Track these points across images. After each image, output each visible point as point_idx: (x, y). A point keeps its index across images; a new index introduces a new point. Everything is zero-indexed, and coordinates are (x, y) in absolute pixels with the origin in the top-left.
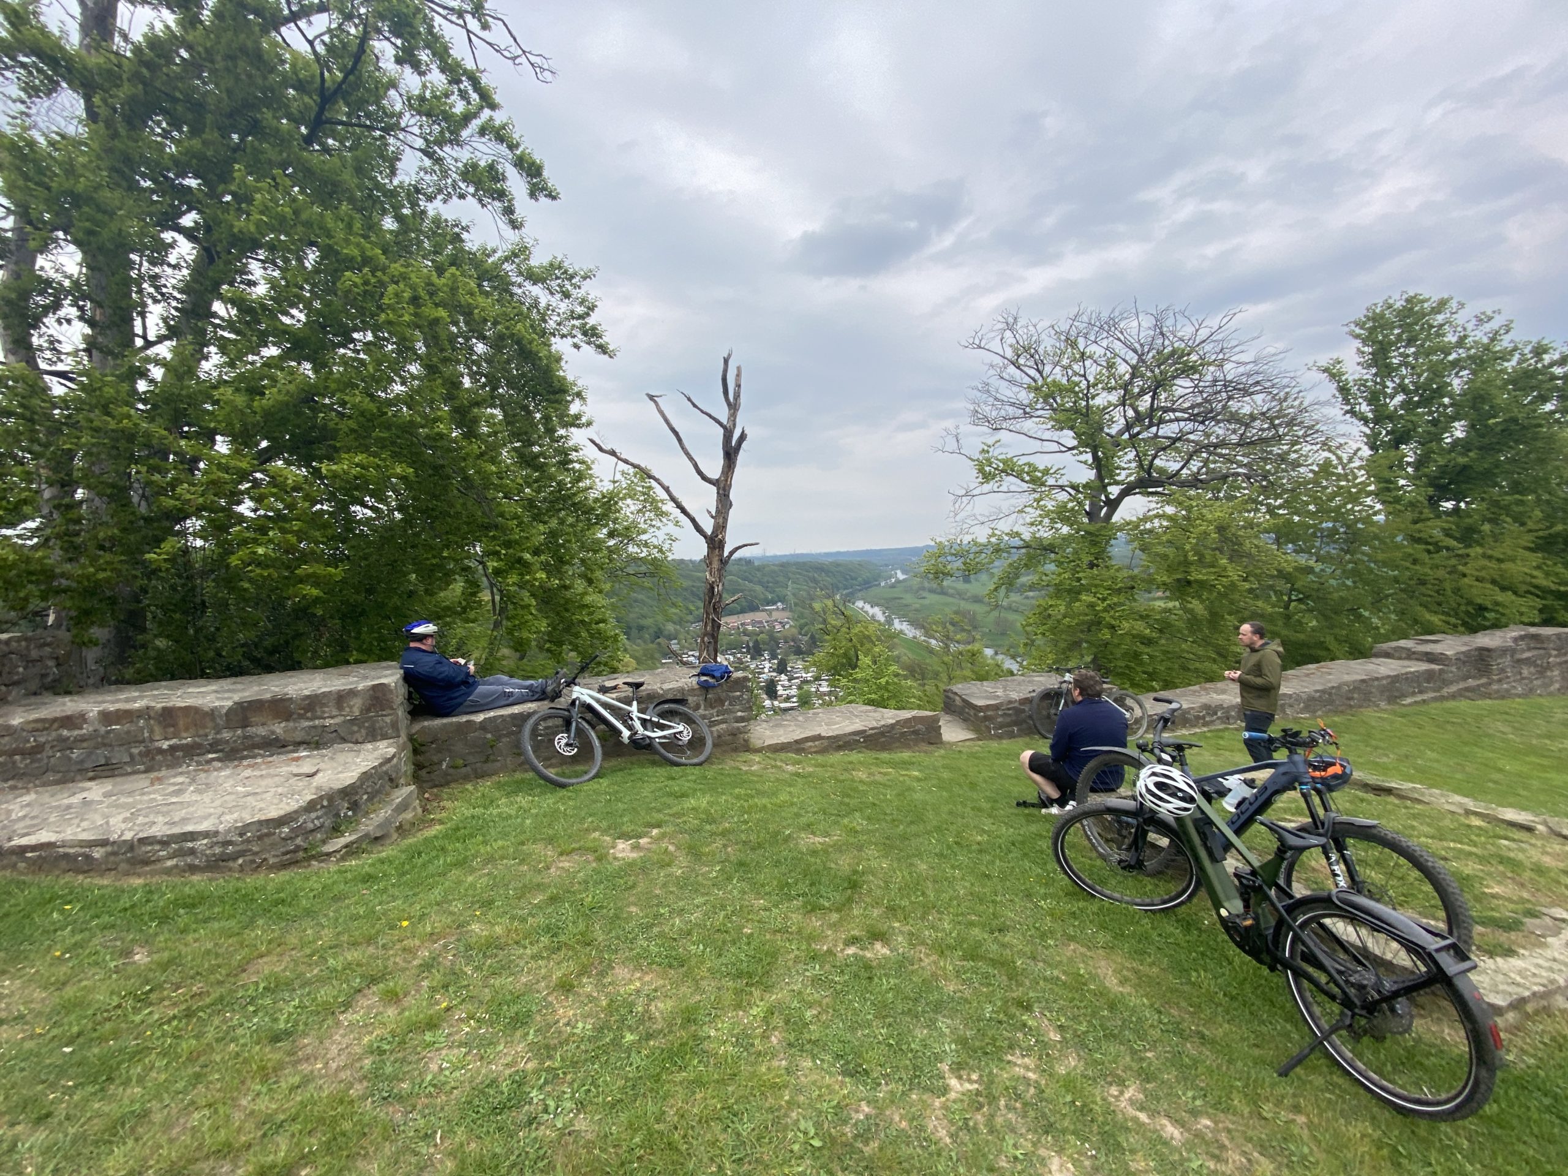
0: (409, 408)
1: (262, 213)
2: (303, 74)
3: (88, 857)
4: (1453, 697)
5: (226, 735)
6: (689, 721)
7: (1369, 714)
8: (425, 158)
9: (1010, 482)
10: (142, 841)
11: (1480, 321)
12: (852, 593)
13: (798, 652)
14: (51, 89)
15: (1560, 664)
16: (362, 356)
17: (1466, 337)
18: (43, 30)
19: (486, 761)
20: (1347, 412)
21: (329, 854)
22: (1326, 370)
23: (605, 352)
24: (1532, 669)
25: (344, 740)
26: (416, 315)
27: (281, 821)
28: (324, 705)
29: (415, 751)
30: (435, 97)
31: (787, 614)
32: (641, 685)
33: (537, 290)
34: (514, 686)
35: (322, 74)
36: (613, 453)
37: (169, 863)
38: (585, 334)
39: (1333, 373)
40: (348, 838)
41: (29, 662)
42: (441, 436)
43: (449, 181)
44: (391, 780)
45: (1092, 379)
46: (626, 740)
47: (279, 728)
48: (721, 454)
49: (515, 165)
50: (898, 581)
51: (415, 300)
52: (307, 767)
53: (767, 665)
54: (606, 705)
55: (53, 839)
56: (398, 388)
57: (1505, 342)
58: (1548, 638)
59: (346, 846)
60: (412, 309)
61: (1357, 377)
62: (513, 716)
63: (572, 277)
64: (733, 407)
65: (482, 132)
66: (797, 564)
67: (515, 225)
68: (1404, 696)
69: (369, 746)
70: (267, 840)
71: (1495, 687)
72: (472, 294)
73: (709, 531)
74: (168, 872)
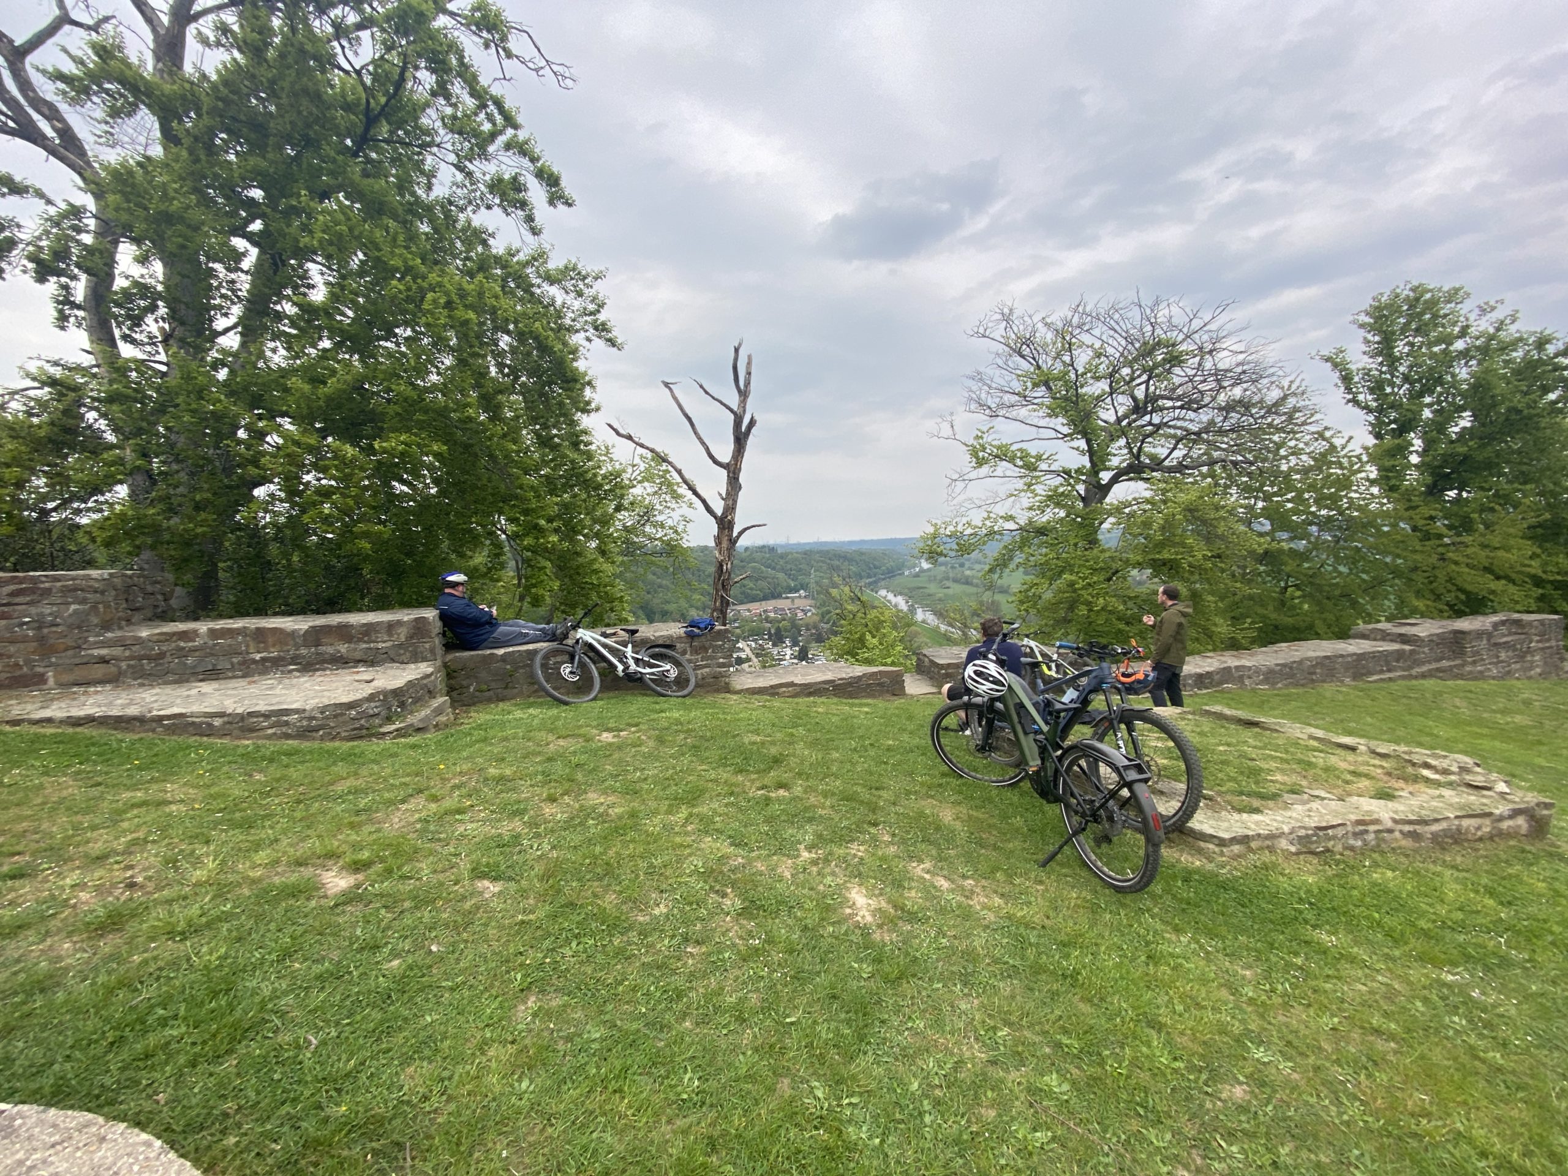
0: (444, 395)
1: (324, 232)
2: (350, 97)
3: (210, 725)
4: (1423, 676)
5: (303, 651)
6: (677, 663)
7: (1329, 689)
8: (457, 173)
9: (1004, 467)
10: (251, 714)
11: (1483, 311)
12: (875, 582)
13: (820, 639)
14: (131, 111)
15: (1542, 649)
16: (403, 349)
17: (1468, 326)
18: (125, 62)
19: (506, 688)
20: (1349, 401)
21: (384, 734)
22: (1328, 360)
23: (614, 345)
24: (1510, 654)
25: (393, 661)
26: (449, 316)
27: (351, 705)
28: (377, 632)
29: (448, 675)
30: (466, 115)
31: (809, 602)
32: (636, 631)
33: (554, 291)
34: (528, 628)
35: (368, 102)
36: (629, 438)
37: (270, 731)
38: (596, 328)
39: (1337, 363)
40: (398, 725)
41: (148, 595)
42: (470, 419)
43: (478, 194)
44: (430, 692)
45: (1081, 370)
46: (621, 674)
47: (343, 648)
48: (732, 438)
49: (537, 176)
50: (922, 571)
51: (449, 305)
52: (367, 677)
53: (789, 652)
54: (605, 646)
55: (184, 711)
56: (434, 378)
57: (1513, 331)
58: (1530, 623)
59: (397, 730)
60: (445, 312)
61: (1360, 365)
62: (528, 652)
63: (585, 278)
64: (744, 394)
65: (508, 147)
66: (820, 552)
67: (535, 232)
68: (1370, 673)
69: (413, 666)
70: (340, 719)
71: (1468, 668)
72: (496, 297)
73: (719, 512)
74: (269, 737)
